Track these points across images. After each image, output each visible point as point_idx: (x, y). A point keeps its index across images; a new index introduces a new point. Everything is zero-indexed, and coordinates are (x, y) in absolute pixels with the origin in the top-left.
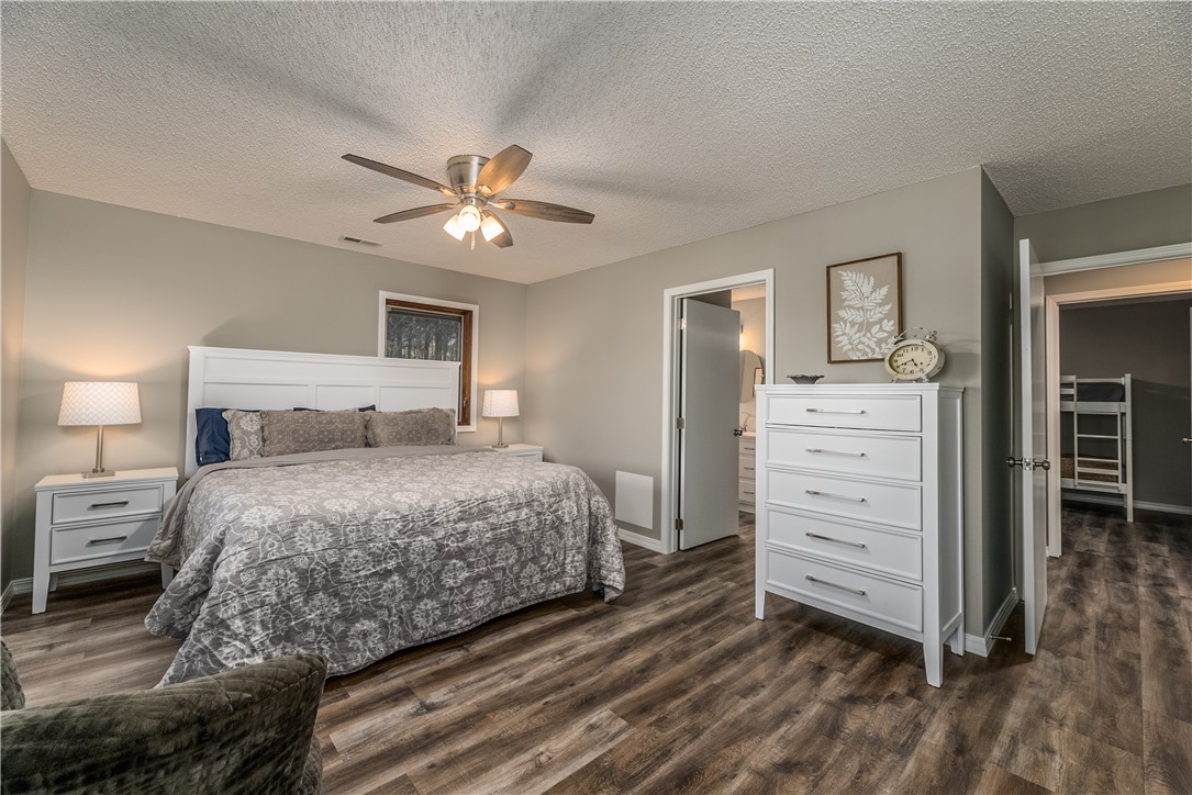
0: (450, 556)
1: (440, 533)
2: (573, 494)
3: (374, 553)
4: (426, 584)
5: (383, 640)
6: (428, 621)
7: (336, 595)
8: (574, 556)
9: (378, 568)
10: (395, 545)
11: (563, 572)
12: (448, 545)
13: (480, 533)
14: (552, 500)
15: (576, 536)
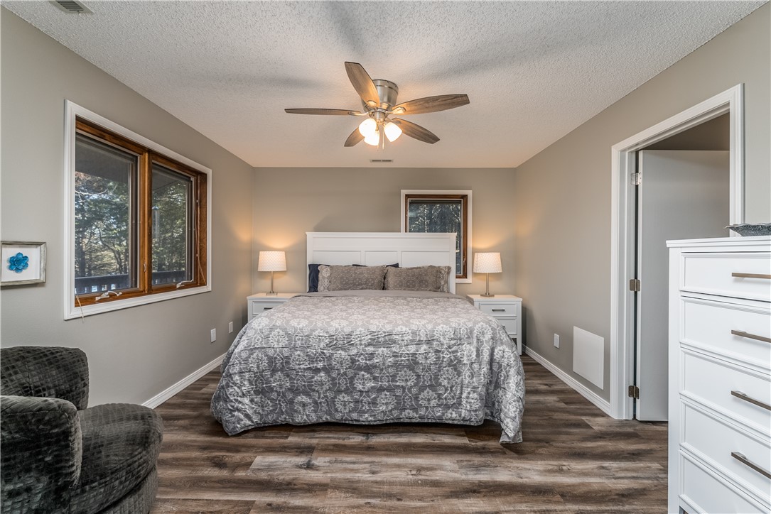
0: (360, 368)
1: (354, 351)
2: (475, 341)
3: (310, 355)
4: (343, 384)
5: (315, 411)
6: (345, 409)
7: (288, 376)
8: (469, 393)
9: (312, 366)
10: (323, 353)
11: (460, 404)
12: (358, 361)
13: (384, 357)
14: (453, 342)
15: (473, 377)
